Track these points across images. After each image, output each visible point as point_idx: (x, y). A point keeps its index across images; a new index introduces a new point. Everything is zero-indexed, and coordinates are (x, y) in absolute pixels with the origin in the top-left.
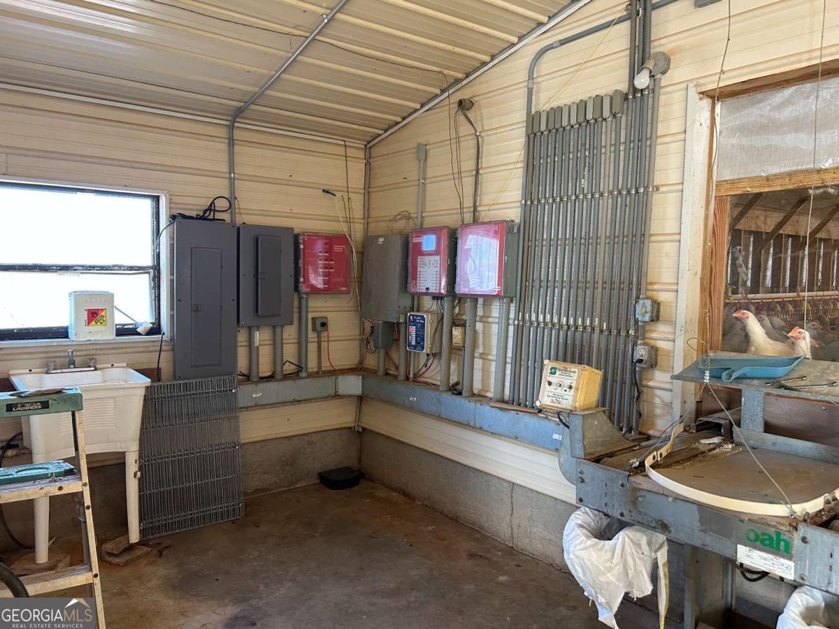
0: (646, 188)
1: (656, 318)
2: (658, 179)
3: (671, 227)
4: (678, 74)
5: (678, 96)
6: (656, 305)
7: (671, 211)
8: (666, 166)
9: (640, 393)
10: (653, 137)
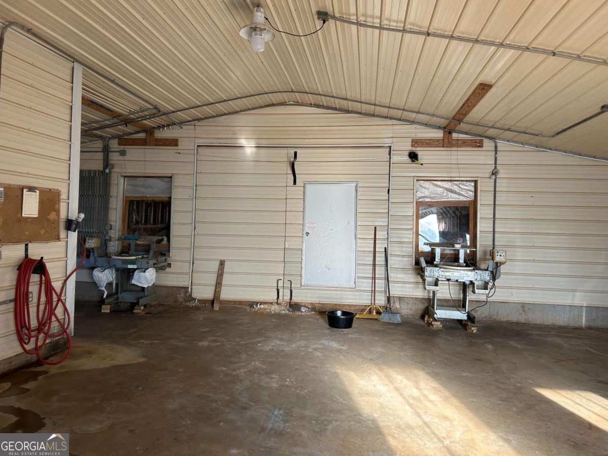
0: (108, 196)
1: (111, 229)
2: (111, 194)
3: (114, 207)
4: (116, 170)
5: (116, 175)
6: (111, 225)
7: (114, 203)
8: (113, 192)
9: (107, 248)
10: (110, 184)
